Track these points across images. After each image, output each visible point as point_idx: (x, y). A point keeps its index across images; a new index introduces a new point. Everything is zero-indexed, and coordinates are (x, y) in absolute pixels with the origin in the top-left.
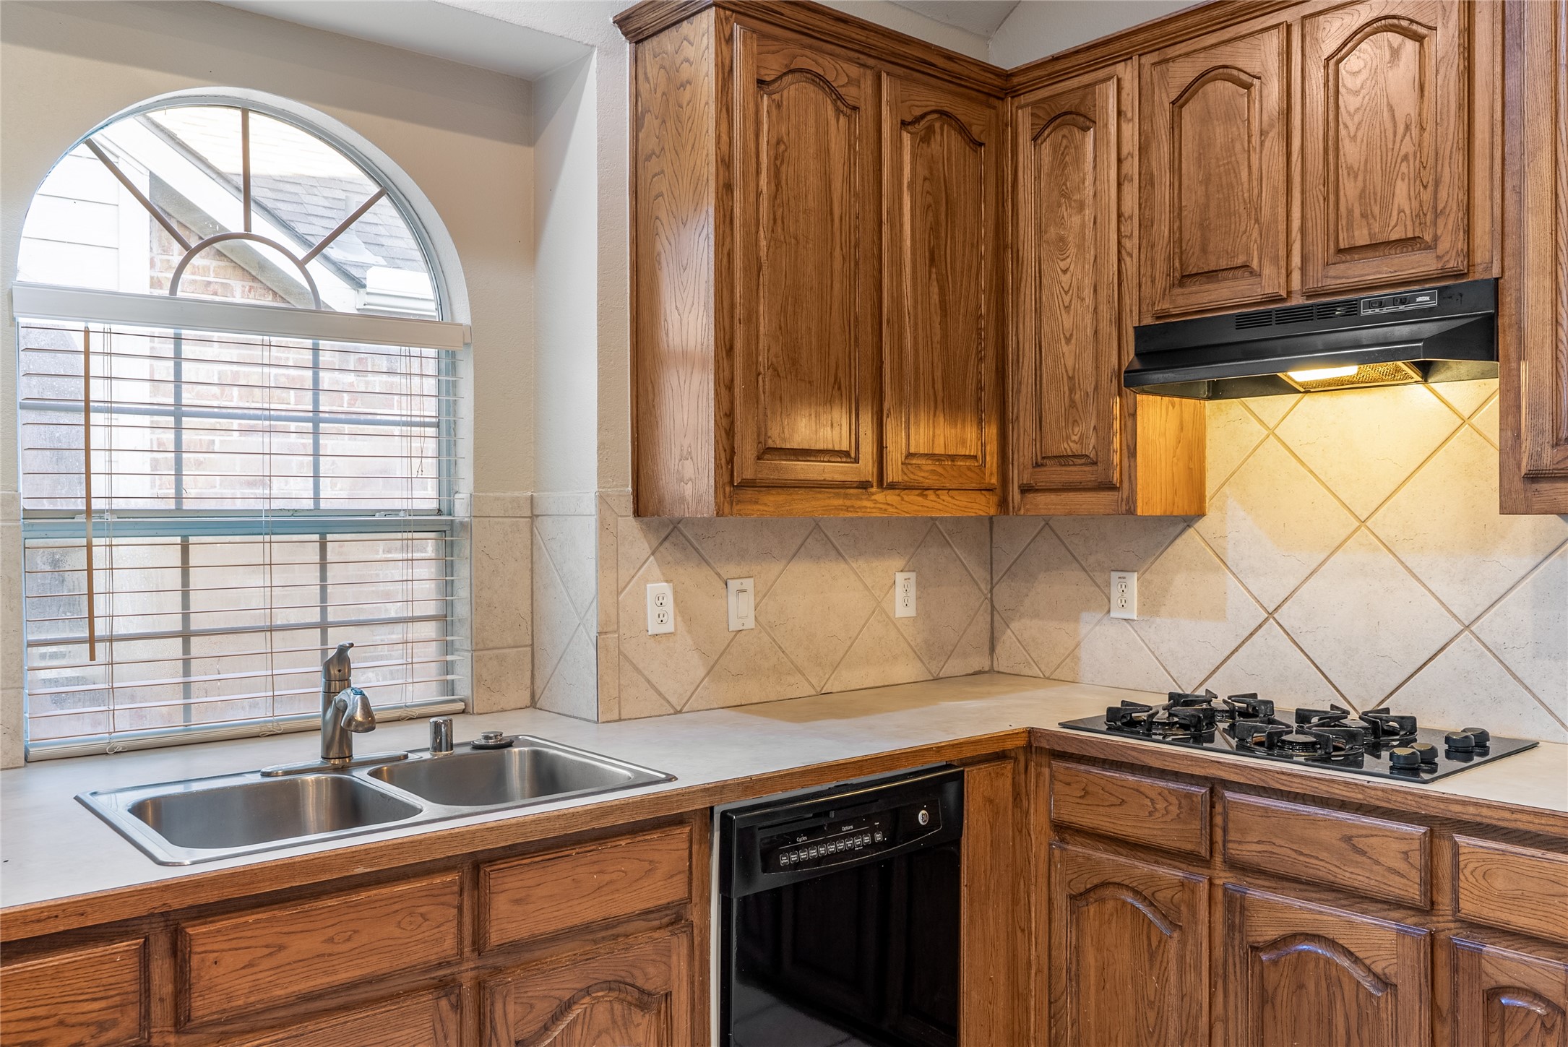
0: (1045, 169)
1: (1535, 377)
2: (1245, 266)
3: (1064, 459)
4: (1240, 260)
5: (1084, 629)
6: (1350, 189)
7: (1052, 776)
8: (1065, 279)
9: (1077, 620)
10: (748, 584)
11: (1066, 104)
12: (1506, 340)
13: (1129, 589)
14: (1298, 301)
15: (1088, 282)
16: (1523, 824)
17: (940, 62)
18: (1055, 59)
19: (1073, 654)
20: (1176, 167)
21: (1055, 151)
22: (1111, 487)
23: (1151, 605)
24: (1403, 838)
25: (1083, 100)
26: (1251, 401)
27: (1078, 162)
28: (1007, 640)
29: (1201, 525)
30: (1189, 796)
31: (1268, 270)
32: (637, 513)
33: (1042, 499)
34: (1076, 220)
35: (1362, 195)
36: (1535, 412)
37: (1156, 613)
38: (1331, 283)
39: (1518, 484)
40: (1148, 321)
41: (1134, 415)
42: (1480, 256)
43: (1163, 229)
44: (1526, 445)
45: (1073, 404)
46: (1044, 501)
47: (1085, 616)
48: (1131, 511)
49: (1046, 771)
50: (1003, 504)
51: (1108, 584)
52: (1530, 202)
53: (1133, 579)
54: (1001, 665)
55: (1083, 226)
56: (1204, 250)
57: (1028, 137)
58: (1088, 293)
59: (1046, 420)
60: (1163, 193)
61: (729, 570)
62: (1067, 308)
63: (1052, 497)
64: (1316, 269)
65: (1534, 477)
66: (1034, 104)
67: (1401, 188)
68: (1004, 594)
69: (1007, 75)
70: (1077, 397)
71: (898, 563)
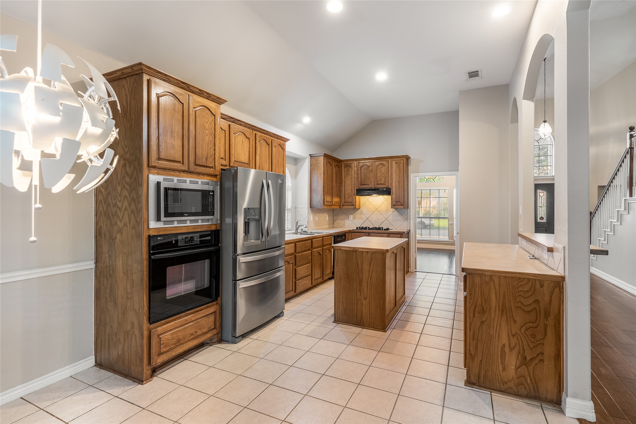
0: (346, 171)
1: (394, 197)
2: (368, 184)
3: (348, 202)
4: (368, 183)
5: (346, 221)
6: (378, 178)
7: (351, 235)
8: (348, 183)
9: (345, 220)
10: (317, 216)
11: (348, 164)
12: (391, 193)
13: (351, 217)
14: (373, 188)
15: (351, 184)
16: (395, 233)
17: (337, 159)
18: (347, 160)
19: (344, 224)
20: (361, 173)
21: (347, 169)
22: (354, 205)
23: (354, 218)
24: (386, 235)
25: (350, 165)
26: (365, 196)
27: (350, 171)
28: (335, 223)
29: (360, 209)
30: (366, 234)
31: (370, 185)
32: (310, 208)
33: (344, 206)
34: (349, 177)
35: (379, 179)
36: (394, 200)
37: (354, 219)
38: (377, 187)
39: (392, 206)
40: (357, 188)
41: (356, 198)
42: (389, 186)
43: (359, 179)
44: (393, 202)
45: (349, 197)
46: (345, 207)
47: (346, 220)
48: (356, 208)
49: (351, 234)
50: (340, 207)
51: (349, 216)
52: (393, 182)
53: (352, 215)
54: (335, 226)
55: (350, 178)
56: (364, 182)
57: (344, 167)
58: (351, 185)
59: (346, 198)
60: (359, 176)
61: (316, 214)
62: (348, 186)
63: (346, 206)
64: (375, 185)
65: (394, 205)
66: (345, 164)
67: (383, 179)
68: (335, 218)
69: (341, 160)
70: (350, 196)
71: (327, 214)
